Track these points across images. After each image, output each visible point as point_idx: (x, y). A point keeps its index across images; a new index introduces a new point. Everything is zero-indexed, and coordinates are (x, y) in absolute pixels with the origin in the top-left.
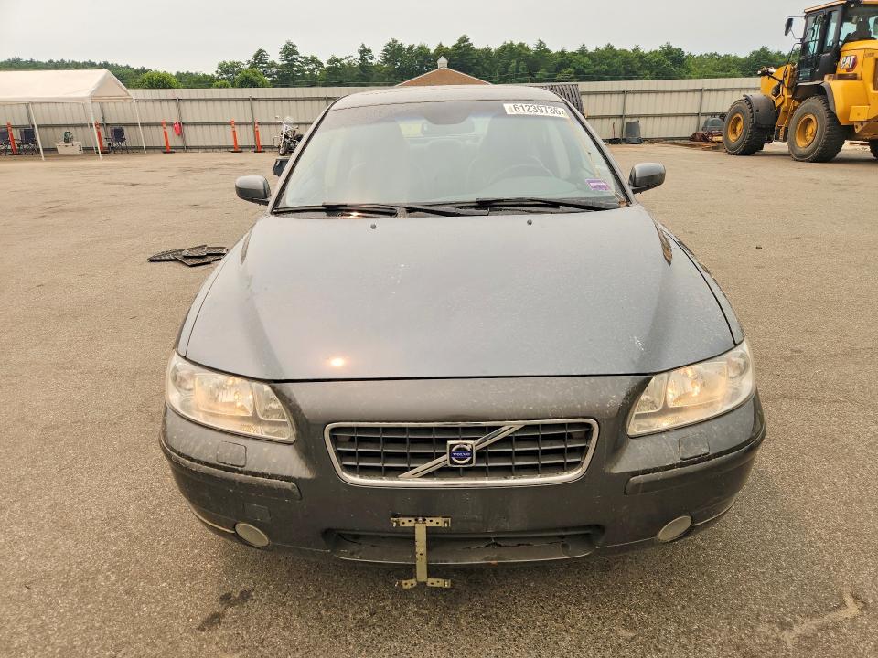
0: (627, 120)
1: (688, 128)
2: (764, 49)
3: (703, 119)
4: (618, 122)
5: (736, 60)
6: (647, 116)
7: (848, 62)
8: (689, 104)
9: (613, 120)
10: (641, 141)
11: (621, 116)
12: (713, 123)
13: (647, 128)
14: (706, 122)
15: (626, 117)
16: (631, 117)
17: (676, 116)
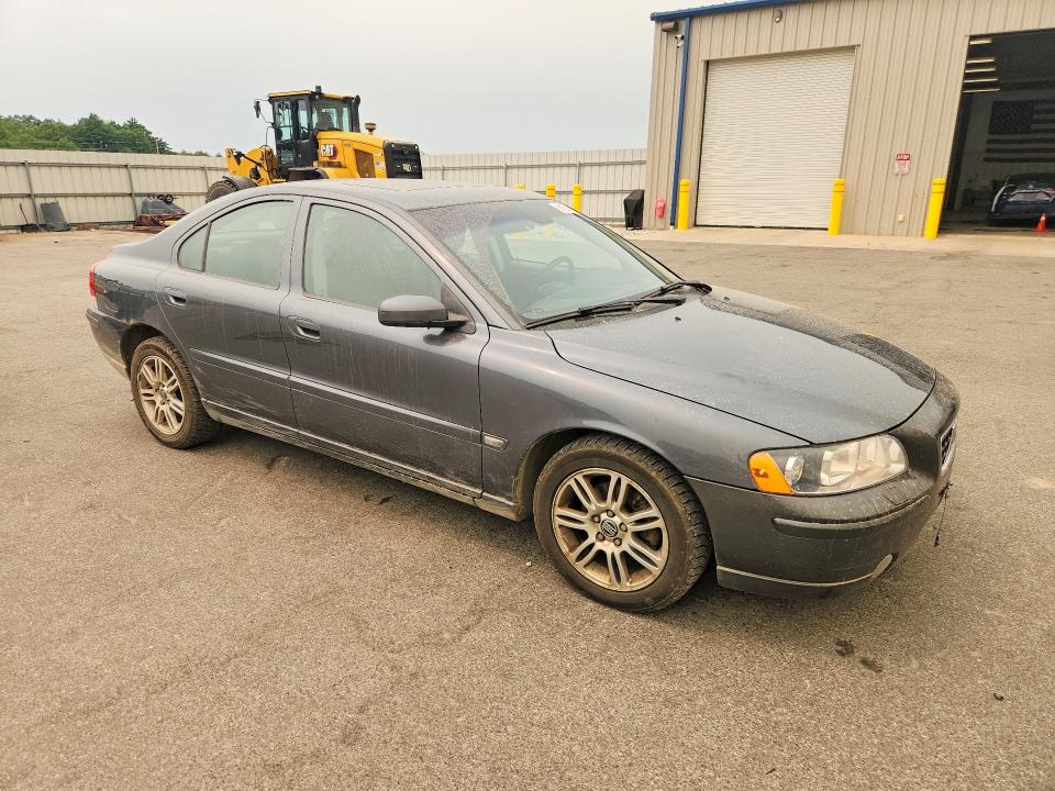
0: (39, 201)
1: (124, 210)
2: (93, 117)
3: (139, 201)
4: (27, 203)
5: (62, 127)
6: (66, 196)
7: (328, 150)
8: (116, 181)
9: (19, 201)
10: (68, 227)
11: (29, 196)
12: (154, 206)
13: (71, 211)
14: (145, 204)
15: (36, 196)
16: (44, 196)
17: (104, 195)
